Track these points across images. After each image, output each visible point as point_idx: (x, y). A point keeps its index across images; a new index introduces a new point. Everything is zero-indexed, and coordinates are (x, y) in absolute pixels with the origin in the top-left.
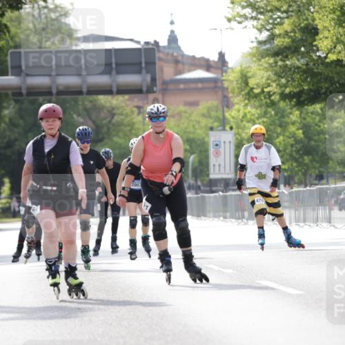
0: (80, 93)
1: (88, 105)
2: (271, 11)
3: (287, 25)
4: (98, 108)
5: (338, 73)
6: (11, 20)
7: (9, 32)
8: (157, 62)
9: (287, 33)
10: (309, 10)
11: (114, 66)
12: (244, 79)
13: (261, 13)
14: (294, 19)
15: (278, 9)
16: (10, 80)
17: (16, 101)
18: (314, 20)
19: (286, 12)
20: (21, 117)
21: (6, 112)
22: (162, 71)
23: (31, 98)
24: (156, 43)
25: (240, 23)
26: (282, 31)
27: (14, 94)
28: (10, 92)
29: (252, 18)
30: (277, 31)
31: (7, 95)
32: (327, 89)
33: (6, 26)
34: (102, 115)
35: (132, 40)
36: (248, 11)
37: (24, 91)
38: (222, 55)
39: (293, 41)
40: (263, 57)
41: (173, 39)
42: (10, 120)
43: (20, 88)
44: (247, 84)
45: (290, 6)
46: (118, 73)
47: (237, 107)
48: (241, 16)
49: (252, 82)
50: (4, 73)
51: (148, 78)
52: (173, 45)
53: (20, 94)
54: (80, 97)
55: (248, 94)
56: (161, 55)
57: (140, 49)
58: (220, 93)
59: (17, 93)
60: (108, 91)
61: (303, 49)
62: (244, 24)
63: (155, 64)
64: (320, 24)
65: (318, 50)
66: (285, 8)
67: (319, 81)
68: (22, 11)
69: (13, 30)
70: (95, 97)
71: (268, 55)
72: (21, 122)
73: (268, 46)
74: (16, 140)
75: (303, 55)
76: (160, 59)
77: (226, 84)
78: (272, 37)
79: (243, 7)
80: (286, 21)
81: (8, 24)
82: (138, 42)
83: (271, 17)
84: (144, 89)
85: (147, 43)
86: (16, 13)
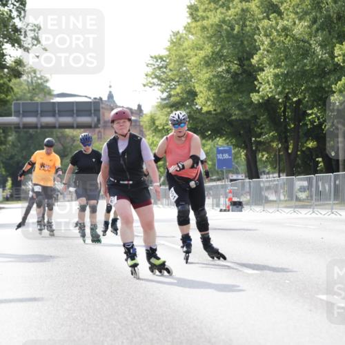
0: (54, 127)
1: (59, 135)
2: (169, 81)
3: (178, 90)
4: (65, 137)
5: (208, 118)
6: (15, 84)
7: (13, 91)
8: (101, 110)
9: (178, 94)
10: (191, 81)
11: (75, 112)
12: (153, 120)
13: (163, 82)
14: (182, 86)
15: (173, 80)
16: (13, 119)
17: (16, 132)
18: (194, 88)
19: (178, 82)
20: (19, 141)
21: (10, 138)
22: (104, 115)
23: (25, 130)
24: (101, 99)
25: (151, 87)
26: (175, 93)
27: (15, 128)
28: (13, 126)
29: (158, 85)
30: (172, 93)
31: (11, 128)
32: (202, 127)
33: (12, 88)
34: (68, 141)
35: (86, 96)
36: (155, 81)
37: (21, 126)
38: (139, 107)
39: (182, 99)
40: (164, 108)
41: (111, 96)
42: (13, 142)
43: (19, 124)
44: (154, 123)
45: (180, 78)
46: (78, 116)
47: (148, 137)
48: (151, 83)
49: (157, 123)
50: (10, 115)
51: (96, 119)
52: (110, 100)
53: (19, 128)
54: (54, 130)
55: (155, 129)
56: (103, 106)
57: (91, 102)
58: (138, 129)
59: (17, 127)
60: (71, 127)
61: (187, 104)
62: (153, 88)
63: (99, 110)
64: (197, 90)
65: (197, 104)
66: (177, 79)
67: (197, 123)
68: (22, 79)
69: (15, 90)
70: (63, 130)
71: (166, 107)
72: (19, 144)
73: (167, 101)
74: (16, 154)
75: (188, 107)
76: (102, 108)
77: (142, 123)
78: (170, 96)
79: (153, 78)
80: (178, 87)
81: (13, 87)
82: (90, 98)
83: (169, 85)
84: (93, 126)
85: (95, 98)
86: (18, 80)
